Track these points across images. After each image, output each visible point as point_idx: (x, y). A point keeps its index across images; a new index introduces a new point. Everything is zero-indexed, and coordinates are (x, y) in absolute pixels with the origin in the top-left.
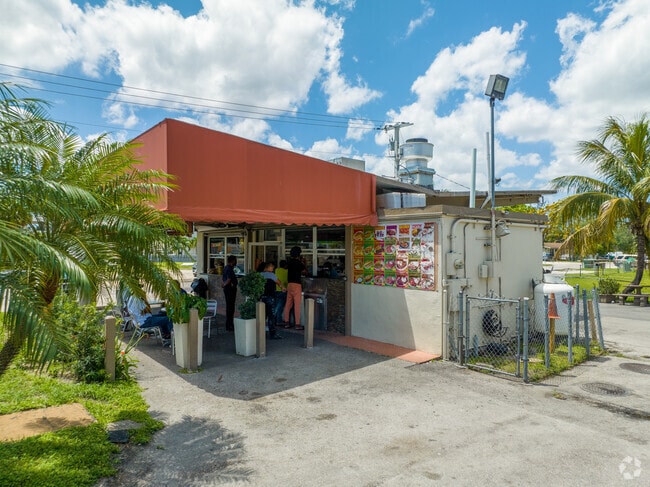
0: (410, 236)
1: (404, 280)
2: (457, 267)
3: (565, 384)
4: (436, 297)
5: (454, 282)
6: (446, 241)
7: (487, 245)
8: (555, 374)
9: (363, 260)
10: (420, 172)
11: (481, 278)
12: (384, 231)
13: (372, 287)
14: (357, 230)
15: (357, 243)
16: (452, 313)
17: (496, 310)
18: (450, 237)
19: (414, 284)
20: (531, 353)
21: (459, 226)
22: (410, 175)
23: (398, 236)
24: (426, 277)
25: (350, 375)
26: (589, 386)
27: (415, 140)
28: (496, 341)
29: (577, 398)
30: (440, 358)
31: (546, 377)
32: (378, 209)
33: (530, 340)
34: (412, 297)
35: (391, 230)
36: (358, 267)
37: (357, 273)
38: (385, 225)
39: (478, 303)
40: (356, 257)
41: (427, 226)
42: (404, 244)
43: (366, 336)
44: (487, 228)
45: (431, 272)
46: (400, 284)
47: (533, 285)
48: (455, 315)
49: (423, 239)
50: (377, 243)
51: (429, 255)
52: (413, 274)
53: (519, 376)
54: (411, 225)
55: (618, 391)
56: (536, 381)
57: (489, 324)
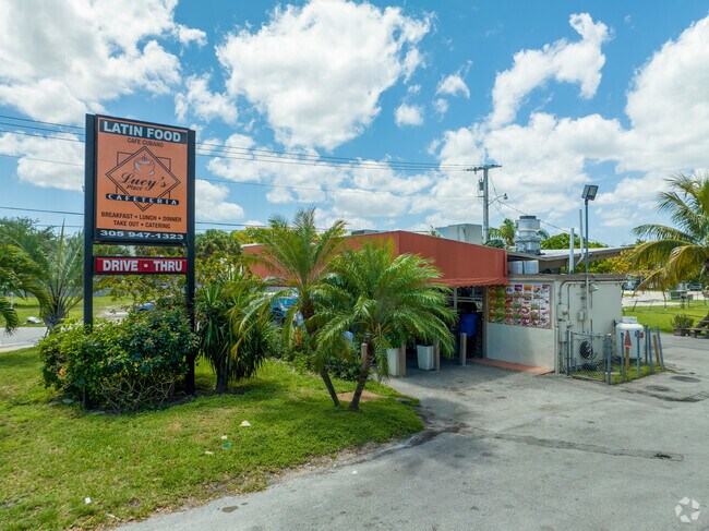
0: (532, 292)
1: (527, 321)
2: (564, 314)
3: (633, 386)
4: (550, 333)
5: (562, 323)
6: (557, 297)
7: (583, 298)
8: (628, 381)
9: (497, 306)
10: (531, 241)
11: (579, 320)
12: (513, 288)
13: (503, 325)
14: (491, 287)
15: (491, 295)
16: (560, 343)
17: (589, 341)
18: (560, 294)
19: (535, 324)
20: (612, 370)
21: (565, 287)
22: (524, 242)
23: (523, 292)
24: (543, 320)
25: (501, 380)
26: (648, 387)
27: (527, 217)
28: (589, 362)
29: (639, 392)
30: (554, 372)
31: (623, 382)
32: (508, 273)
33: (612, 362)
34: (533, 333)
35: (517, 288)
36: (492, 311)
37: (492, 315)
38: (514, 284)
39: (578, 337)
40: (490, 305)
41: (544, 287)
42: (527, 298)
43: (498, 359)
44: (583, 286)
45: (547, 316)
46: (525, 324)
47: (615, 324)
48: (564, 345)
49: (541, 295)
50: (507, 296)
51: (545, 305)
52: (534, 318)
53: (605, 381)
54: (533, 285)
55: (666, 390)
56: (616, 384)
57: (585, 351)
